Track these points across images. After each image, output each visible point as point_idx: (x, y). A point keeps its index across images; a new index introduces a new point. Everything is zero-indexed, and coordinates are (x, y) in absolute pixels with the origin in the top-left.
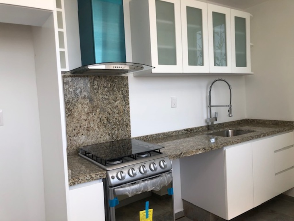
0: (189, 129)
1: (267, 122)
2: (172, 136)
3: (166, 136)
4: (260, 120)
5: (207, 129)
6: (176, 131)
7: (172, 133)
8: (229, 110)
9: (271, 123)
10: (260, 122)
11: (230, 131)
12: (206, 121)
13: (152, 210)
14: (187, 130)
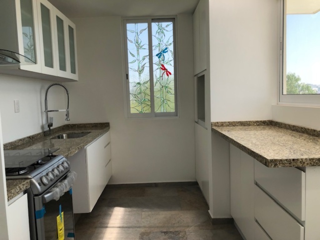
0: (31, 136)
1: (87, 126)
2: (18, 146)
3: (13, 146)
4: (80, 124)
5: (43, 135)
6: (21, 140)
7: (18, 143)
8: (66, 115)
9: (91, 126)
10: (81, 126)
11: (64, 135)
12: (42, 127)
13: (63, 213)
14: (29, 137)
